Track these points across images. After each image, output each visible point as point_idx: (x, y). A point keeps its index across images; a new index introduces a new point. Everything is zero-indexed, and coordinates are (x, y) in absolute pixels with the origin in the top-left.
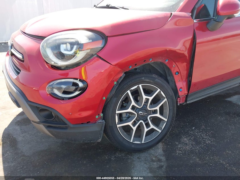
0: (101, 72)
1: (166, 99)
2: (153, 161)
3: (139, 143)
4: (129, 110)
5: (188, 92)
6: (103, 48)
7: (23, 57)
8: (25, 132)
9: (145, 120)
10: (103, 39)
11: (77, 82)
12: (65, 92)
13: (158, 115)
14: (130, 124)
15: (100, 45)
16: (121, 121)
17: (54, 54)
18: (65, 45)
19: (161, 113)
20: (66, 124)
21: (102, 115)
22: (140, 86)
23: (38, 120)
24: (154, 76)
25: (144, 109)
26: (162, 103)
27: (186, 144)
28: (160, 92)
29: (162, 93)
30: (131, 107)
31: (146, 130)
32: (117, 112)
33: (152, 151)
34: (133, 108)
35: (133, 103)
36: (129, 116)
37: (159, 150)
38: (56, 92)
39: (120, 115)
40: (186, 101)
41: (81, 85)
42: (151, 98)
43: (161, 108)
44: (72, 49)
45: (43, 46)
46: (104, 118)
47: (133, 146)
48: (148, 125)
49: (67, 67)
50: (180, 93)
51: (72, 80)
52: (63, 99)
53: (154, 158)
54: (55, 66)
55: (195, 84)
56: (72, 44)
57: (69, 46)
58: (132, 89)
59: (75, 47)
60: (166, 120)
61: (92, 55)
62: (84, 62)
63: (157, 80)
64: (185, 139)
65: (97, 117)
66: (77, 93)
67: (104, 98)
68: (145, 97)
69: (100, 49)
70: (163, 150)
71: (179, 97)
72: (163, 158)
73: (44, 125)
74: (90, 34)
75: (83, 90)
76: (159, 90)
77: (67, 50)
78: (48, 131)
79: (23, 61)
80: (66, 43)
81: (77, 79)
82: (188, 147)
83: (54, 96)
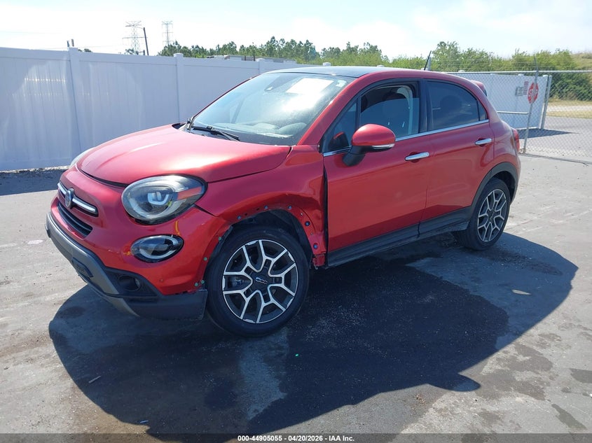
0: (201, 225)
1: (294, 265)
2: (271, 349)
3: (252, 322)
4: (242, 273)
5: (327, 250)
6: (203, 195)
7: (97, 210)
8: (76, 326)
9: (264, 291)
10: (202, 185)
11: (171, 238)
12: (155, 253)
13: (282, 285)
14: (241, 292)
15: (198, 191)
16: (230, 286)
17: (139, 205)
18: (153, 194)
19: (287, 284)
20: (155, 295)
21: (203, 282)
22: (260, 241)
23: (117, 293)
24: (279, 230)
25: (263, 274)
26: (289, 269)
27: (323, 327)
28: (286, 253)
29: (290, 255)
30: (244, 268)
31: (264, 304)
32: (225, 273)
33: (271, 339)
34: (248, 270)
35: (249, 264)
36: (242, 282)
37: (283, 336)
38: (143, 252)
39: (229, 278)
40: (326, 263)
41: (175, 242)
42: (274, 261)
43: (288, 276)
44: (163, 198)
45: (125, 196)
46: (206, 286)
47: (243, 325)
48: (267, 299)
49: (157, 222)
50: (315, 252)
51: (164, 237)
52: (152, 261)
53: (273, 346)
54: (140, 220)
55: (334, 239)
56: (164, 193)
57: (159, 195)
58: (248, 244)
59: (167, 196)
60: (293, 294)
61: (189, 205)
62: (179, 213)
63: (283, 236)
64: (323, 322)
65: (196, 284)
66: (170, 252)
67: (206, 259)
68: (265, 257)
69: (199, 196)
70: (288, 337)
71: (314, 257)
72: (286, 346)
73: (125, 299)
74: (180, 178)
75: (178, 249)
76: (286, 251)
77: (156, 199)
78: (130, 306)
79: (97, 216)
80: (155, 192)
81: (170, 235)
82: (324, 331)
83: (139, 257)
